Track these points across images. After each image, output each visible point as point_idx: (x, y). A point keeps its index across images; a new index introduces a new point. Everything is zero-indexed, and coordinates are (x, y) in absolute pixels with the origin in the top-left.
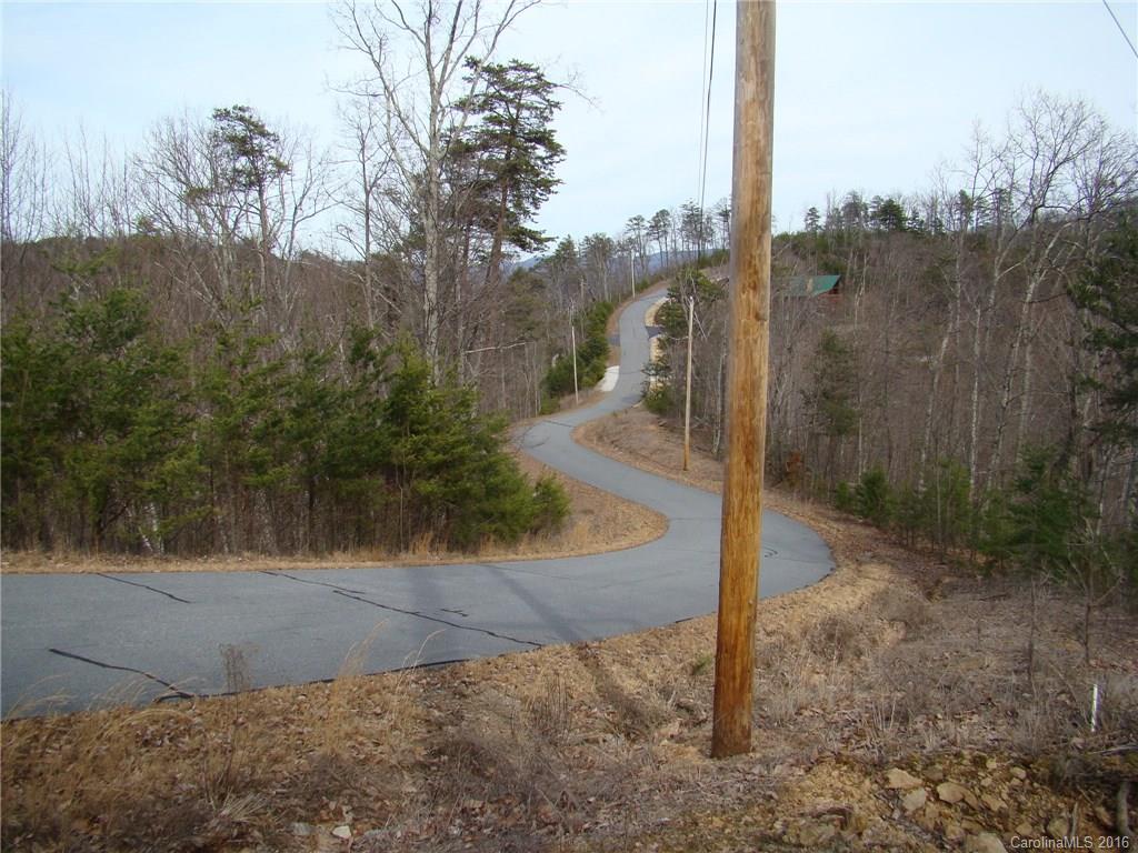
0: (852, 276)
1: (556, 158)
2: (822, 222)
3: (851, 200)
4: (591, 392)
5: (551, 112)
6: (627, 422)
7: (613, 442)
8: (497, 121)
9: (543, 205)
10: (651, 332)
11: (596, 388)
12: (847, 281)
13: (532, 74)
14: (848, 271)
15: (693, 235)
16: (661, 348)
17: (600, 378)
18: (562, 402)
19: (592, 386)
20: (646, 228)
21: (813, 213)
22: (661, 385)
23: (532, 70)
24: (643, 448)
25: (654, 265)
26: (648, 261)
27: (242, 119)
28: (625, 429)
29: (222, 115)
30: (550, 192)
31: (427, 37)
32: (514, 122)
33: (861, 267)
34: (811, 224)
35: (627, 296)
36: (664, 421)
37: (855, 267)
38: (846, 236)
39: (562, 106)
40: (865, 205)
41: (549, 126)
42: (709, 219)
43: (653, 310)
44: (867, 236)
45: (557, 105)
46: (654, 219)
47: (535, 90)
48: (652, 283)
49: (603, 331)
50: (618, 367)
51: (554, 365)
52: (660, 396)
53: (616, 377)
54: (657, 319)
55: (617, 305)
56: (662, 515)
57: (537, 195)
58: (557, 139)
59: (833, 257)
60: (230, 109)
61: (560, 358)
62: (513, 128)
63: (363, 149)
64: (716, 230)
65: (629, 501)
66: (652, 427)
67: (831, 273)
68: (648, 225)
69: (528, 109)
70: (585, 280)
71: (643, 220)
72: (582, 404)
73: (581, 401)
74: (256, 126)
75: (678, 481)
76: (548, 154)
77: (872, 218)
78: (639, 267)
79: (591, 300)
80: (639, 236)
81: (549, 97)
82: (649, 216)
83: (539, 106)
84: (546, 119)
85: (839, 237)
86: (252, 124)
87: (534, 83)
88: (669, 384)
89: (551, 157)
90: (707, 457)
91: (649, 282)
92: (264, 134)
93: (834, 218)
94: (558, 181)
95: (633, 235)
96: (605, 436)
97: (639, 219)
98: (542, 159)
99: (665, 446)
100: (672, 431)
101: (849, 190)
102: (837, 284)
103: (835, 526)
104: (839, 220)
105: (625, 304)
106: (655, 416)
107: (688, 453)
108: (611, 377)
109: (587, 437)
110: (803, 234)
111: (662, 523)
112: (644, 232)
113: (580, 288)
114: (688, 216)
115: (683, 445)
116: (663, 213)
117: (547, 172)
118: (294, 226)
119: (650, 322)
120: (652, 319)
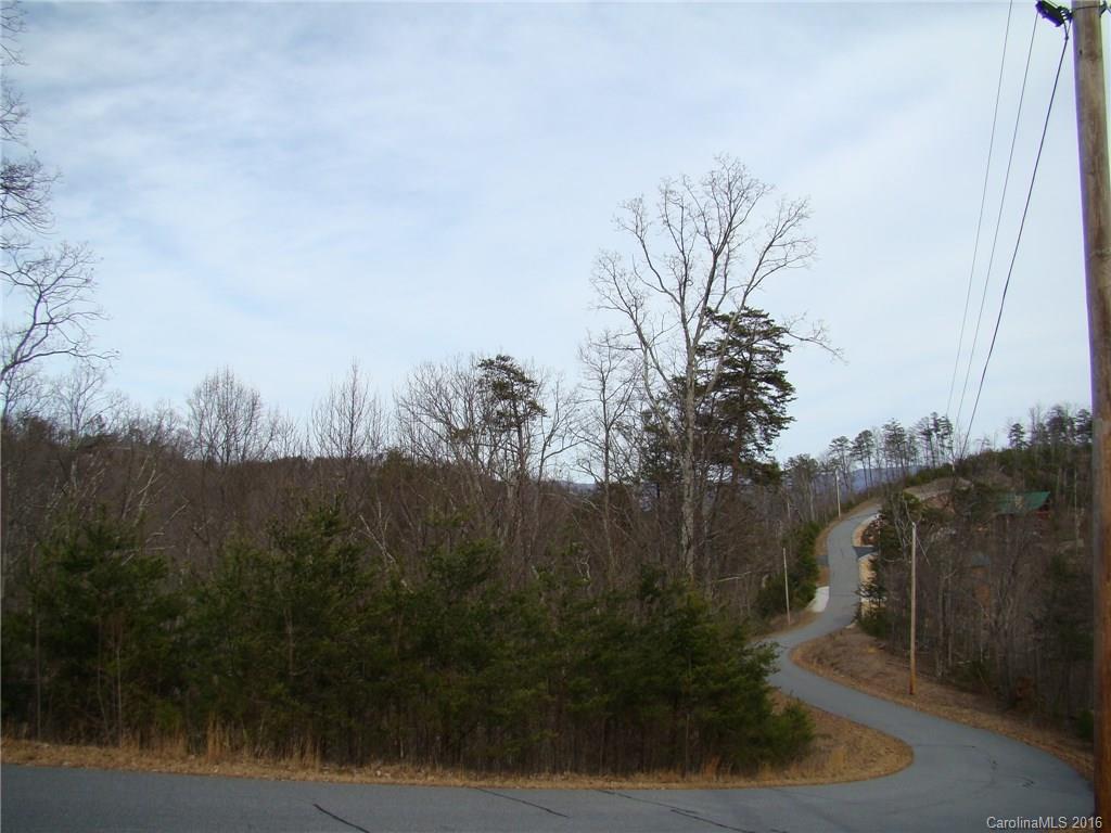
0: (1062, 492)
1: (788, 398)
2: (1027, 437)
3: (1055, 415)
4: (802, 613)
5: (782, 354)
6: (846, 645)
7: (832, 665)
8: (730, 363)
9: (775, 441)
10: (860, 552)
11: (807, 609)
12: (1057, 497)
13: (763, 320)
14: (1058, 487)
15: (896, 455)
16: (873, 569)
17: (811, 598)
18: (772, 622)
19: (803, 606)
20: (850, 449)
21: (1017, 429)
22: (874, 606)
23: (763, 316)
24: (864, 671)
25: (860, 485)
26: (853, 480)
27: (504, 367)
28: (844, 652)
29: (488, 364)
30: (781, 428)
31: (683, 299)
32: (747, 364)
33: (1070, 483)
34: (1016, 440)
35: (833, 516)
36: (883, 644)
37: (1065, 483)
38: (1053, 451)
39: (792, 349)
40: (1070, 419)
41: (780, 367)
42: (912, 438)
43: (860, 530)
44: (1076, 451)
45: (787, 348)
46: (857, 440)
47: (766, 335)
48: (858, 504)
49: (812, 552)
50: (827, 588)
51: (764, 585)
52: (875, 618)
53: (826, 598)
54: (865, 539)
55: (824, 527)
56: (901, 741)
57: (769, 431)
58: (787, 378)
59: (1040, 473)
60: (494, 359)
61: (769, 579)
62: (747, 370)
63: (603, 390)
64: (920, 449)
65: (863, 725)
66: (872, 650)
67: (1038, 489)
68: (851, 446)
69: (761, 352)
70: (792, 501)
71: (846, 441)
72: (794, 625)
73: (793, 621)
74: (516, 373)
75: (906, 706)
76: (780, 394)
77: (1079, 432)
78: (844, 487)
79: (798, 521)
80: (842, 457)
81: (781, 341)
82: (852, 437)
83: (771, 349)
84: (778, 361)
85: (1046, 454)
86: (513, 372)
87: (765, 328)
88: (883, 605)
89: (782, 396)
90: (930, 681)
91: (854, 502)
92: (523, 380)
93: (1039, 433)
94: (790, 418)
95: (836, 456)
96: (823, 657)
97: (843, 440)
98: (773, 398)
99: (888, 670)
100: (892, 654)
101: (1053, 404)
102: (1048, 501)
103: (1083, 756)
104: (1045, 435)
105: (831, 524)
106: (874, 638)
107: (914, 679)
108: (822, 598)
109: (804, 658)
110: (1009, 450)
111: (905, 750)
112: (847, 453)
113: (786, 509)
114: (890, 437)
115: (909, 669)
116: (866, 435)
117: (779, 410)
118: (543, 460)
119: (857, 542)
120: (859, 539)
